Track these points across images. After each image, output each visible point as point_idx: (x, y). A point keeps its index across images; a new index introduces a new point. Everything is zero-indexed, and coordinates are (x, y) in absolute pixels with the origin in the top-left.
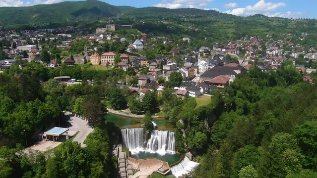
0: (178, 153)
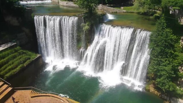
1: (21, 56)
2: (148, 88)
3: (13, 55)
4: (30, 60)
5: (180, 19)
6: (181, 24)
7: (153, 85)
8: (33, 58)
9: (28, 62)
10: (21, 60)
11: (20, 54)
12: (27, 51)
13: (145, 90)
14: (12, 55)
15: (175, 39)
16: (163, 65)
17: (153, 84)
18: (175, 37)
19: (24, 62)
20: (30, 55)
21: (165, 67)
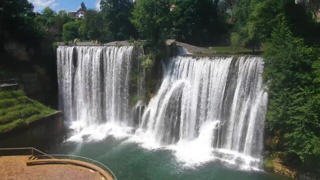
0: (278, 167)
1: (23, 106)
2: (269, 165)
3: (8, 100)
4: (40, 116)
5: (315, 14)
6: (319, 21)
7: (279, 159)
8: (46, 114)
9: (34, 118)
10: (21, 111)
11: (21, 102)
12: (37, 101)
13: (264, 169)
14: (5, 99)
15: (311, 54)
16: (295, 105)
17: (279, 157)
18: (310, 49)
19: (27, 116)
20: (41, 108)
21: (299, 108)
